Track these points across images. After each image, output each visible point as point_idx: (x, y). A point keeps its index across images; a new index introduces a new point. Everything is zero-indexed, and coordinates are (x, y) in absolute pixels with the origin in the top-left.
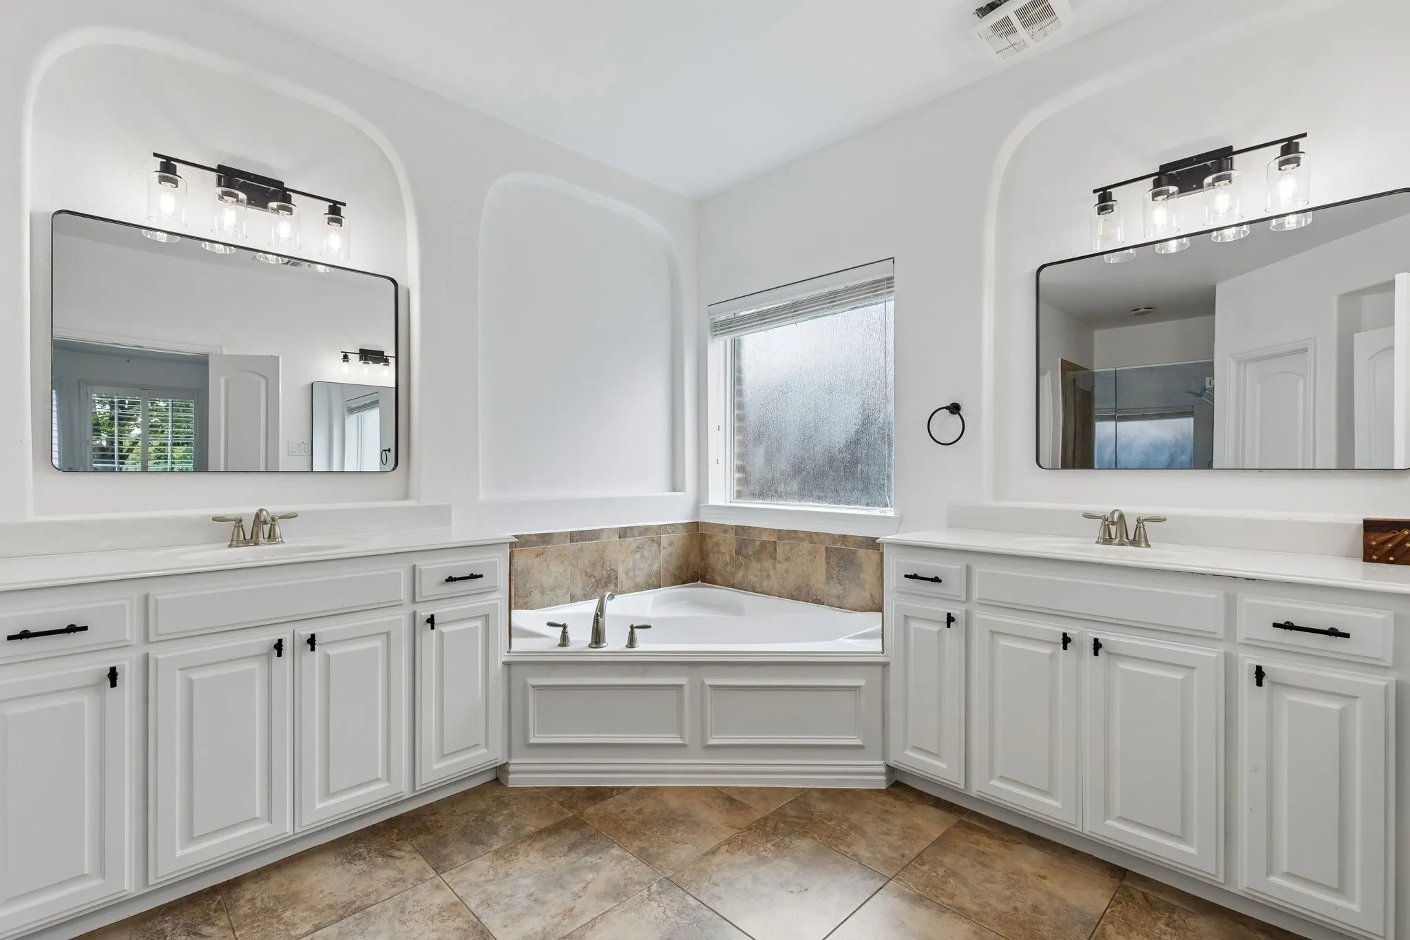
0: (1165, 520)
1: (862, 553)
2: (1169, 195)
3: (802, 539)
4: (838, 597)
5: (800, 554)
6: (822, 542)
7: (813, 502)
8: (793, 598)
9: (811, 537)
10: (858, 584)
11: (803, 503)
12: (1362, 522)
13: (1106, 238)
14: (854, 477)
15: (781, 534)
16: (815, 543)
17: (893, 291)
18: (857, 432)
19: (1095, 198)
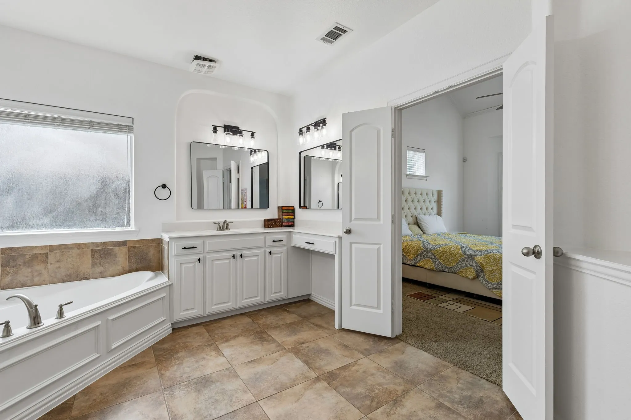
0: (233, 222)
1: (117, 249)
2: (230, 135)
3: (72, 248)
4: (100, 273)
5: (70, 256)
6: (88, 247)
7: (64, 228)
8: (64, 281)
9: (79, 246)
10: (114, 264)
11: (55, 229)
12: (264, 220)
13: (215, 140)
14: (95, 214)
15: (52, 248)
16: (83, 249)
17: (132, 132)
18: (98, 192)
19: (212, 128)
